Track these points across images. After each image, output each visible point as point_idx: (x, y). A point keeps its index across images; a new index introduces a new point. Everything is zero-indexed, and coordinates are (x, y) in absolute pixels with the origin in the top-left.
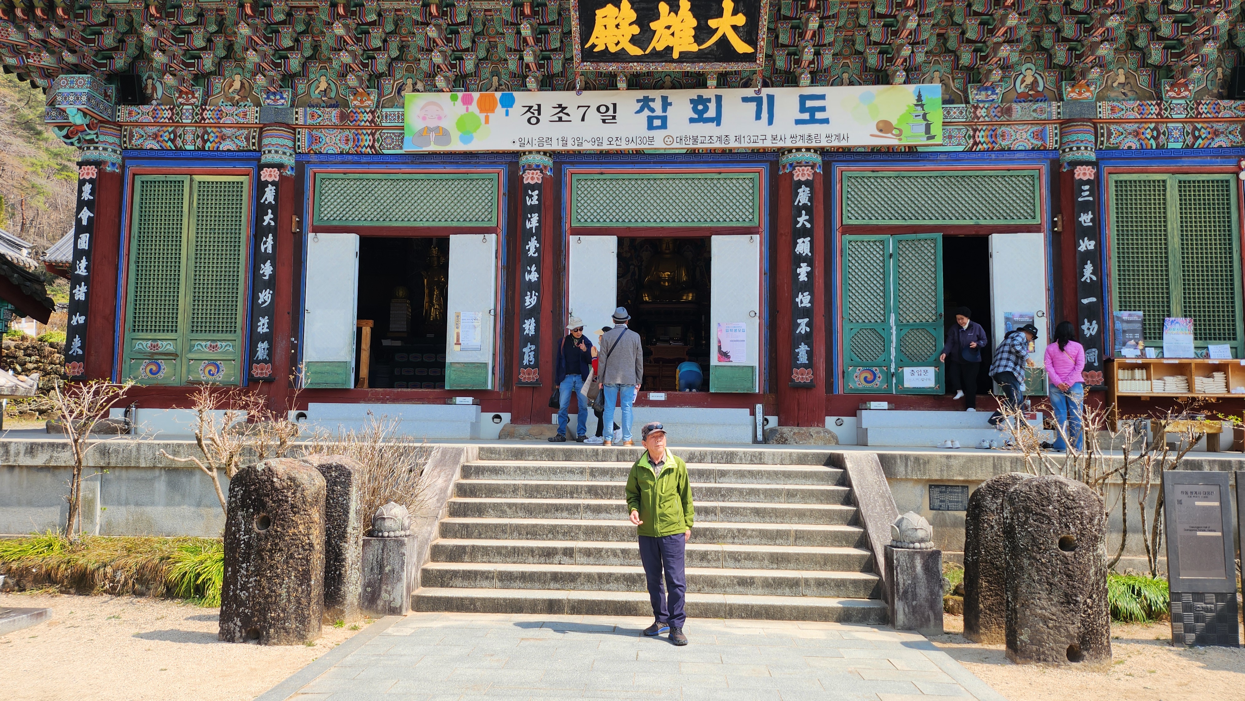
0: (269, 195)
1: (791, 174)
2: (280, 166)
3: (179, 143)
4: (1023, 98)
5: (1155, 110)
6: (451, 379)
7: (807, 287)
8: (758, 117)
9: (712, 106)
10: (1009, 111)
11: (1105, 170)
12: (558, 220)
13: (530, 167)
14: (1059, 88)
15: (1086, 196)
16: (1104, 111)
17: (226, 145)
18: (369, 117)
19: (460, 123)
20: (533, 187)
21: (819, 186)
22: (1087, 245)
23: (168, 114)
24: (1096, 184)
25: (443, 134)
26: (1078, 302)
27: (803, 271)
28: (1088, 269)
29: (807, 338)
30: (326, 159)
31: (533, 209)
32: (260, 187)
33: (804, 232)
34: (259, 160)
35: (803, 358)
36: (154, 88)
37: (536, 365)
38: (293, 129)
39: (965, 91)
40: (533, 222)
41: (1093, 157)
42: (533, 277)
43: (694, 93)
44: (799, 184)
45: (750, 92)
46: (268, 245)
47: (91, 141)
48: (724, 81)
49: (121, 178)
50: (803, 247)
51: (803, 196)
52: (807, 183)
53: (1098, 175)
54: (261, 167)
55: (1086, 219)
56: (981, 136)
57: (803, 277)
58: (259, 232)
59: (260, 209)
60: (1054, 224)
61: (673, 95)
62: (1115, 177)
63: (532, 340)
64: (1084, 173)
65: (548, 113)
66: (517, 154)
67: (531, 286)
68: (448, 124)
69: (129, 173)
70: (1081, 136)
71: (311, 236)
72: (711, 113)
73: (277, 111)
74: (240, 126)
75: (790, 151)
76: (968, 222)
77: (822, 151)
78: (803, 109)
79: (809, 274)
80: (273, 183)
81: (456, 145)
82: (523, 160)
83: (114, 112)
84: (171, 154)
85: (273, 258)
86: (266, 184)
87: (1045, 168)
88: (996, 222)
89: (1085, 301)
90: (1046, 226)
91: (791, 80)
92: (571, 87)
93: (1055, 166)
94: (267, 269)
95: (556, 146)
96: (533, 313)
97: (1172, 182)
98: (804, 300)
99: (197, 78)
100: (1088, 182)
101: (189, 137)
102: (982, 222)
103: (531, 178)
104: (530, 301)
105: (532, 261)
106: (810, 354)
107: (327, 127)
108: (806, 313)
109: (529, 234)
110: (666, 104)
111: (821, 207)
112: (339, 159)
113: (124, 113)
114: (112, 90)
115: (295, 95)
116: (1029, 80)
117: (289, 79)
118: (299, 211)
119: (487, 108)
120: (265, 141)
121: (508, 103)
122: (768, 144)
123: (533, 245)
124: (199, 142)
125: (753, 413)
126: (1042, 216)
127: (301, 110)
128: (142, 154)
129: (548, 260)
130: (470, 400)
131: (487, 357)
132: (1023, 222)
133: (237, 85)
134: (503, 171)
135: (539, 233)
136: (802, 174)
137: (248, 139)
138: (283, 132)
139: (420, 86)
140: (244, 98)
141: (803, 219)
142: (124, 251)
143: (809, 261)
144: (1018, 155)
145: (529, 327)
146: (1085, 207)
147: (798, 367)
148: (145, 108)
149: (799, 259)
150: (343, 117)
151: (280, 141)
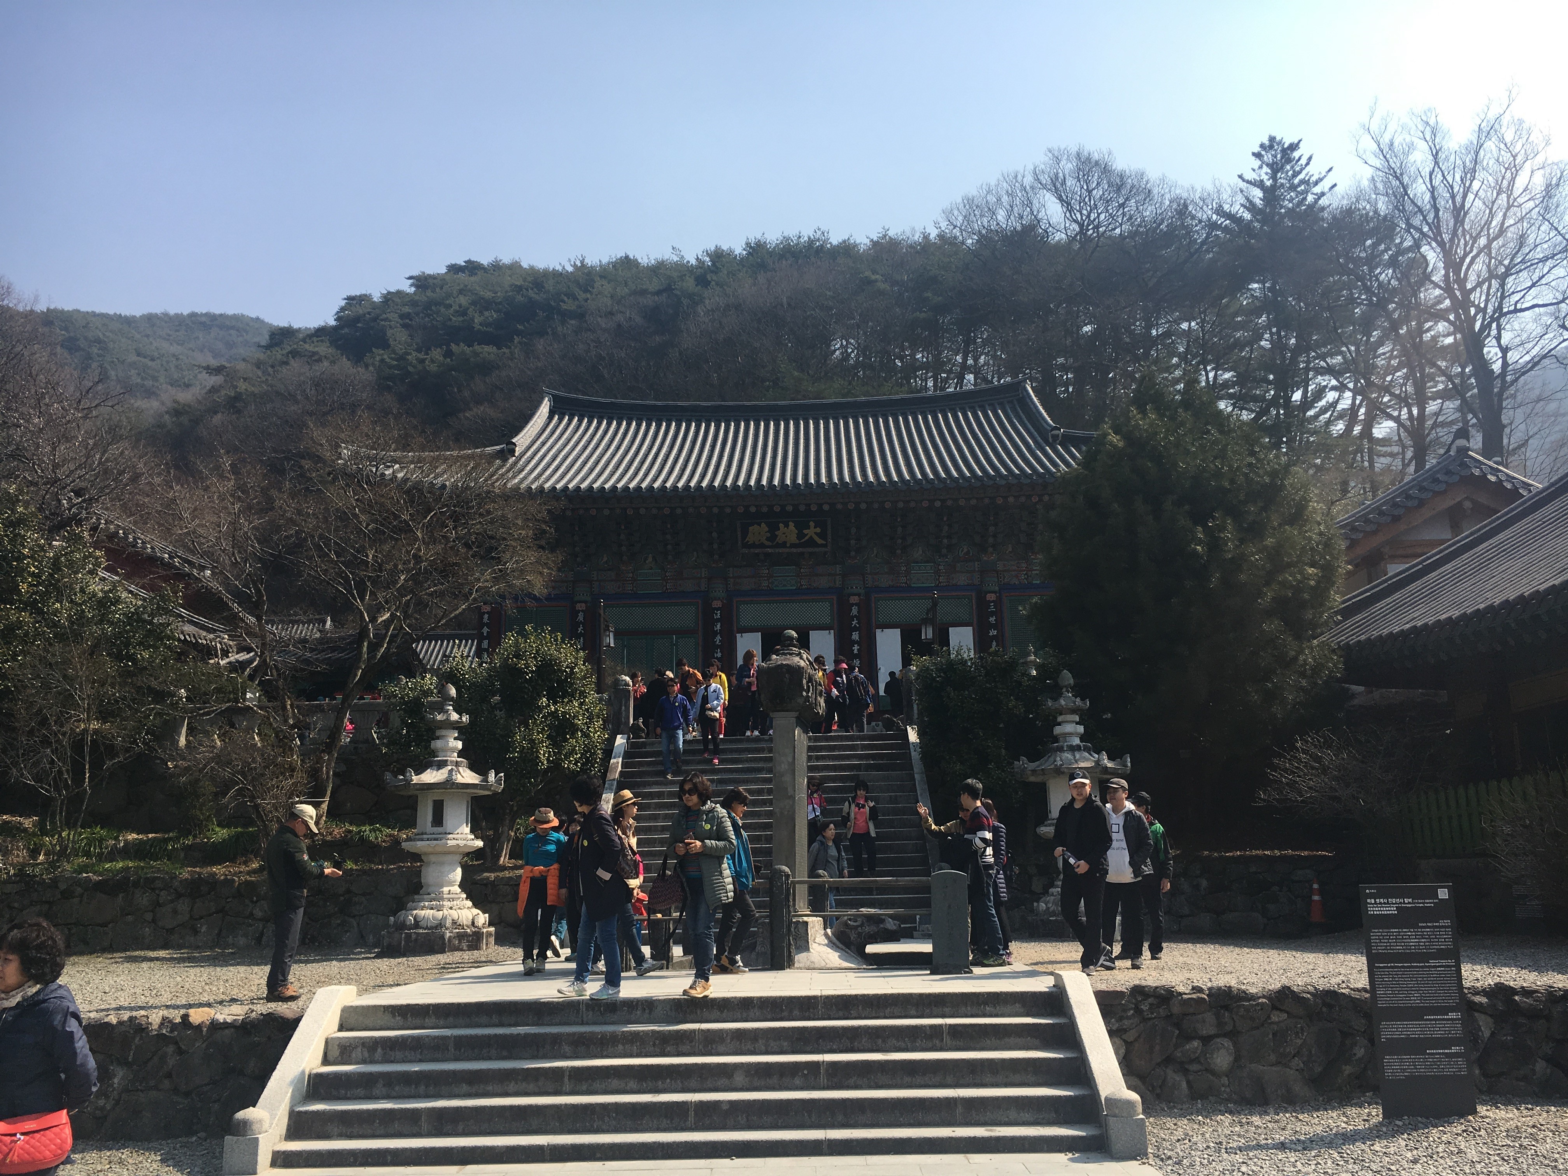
10: (954, 566)
11: (1002, 595)
18: (631, 575)
27: (856, 648)
31: (718, 620)
33: (855, 629)
40: (718, 627)
50: (855, 636)
51: (855, 611)
57: (856, 652)
79: (858, 650)
86: (579, 611)
109: (716, 633)
123: (718, 638)
129: (726, 646)
135: (721, 632)
141: (855, 622)
143: (858, 643)
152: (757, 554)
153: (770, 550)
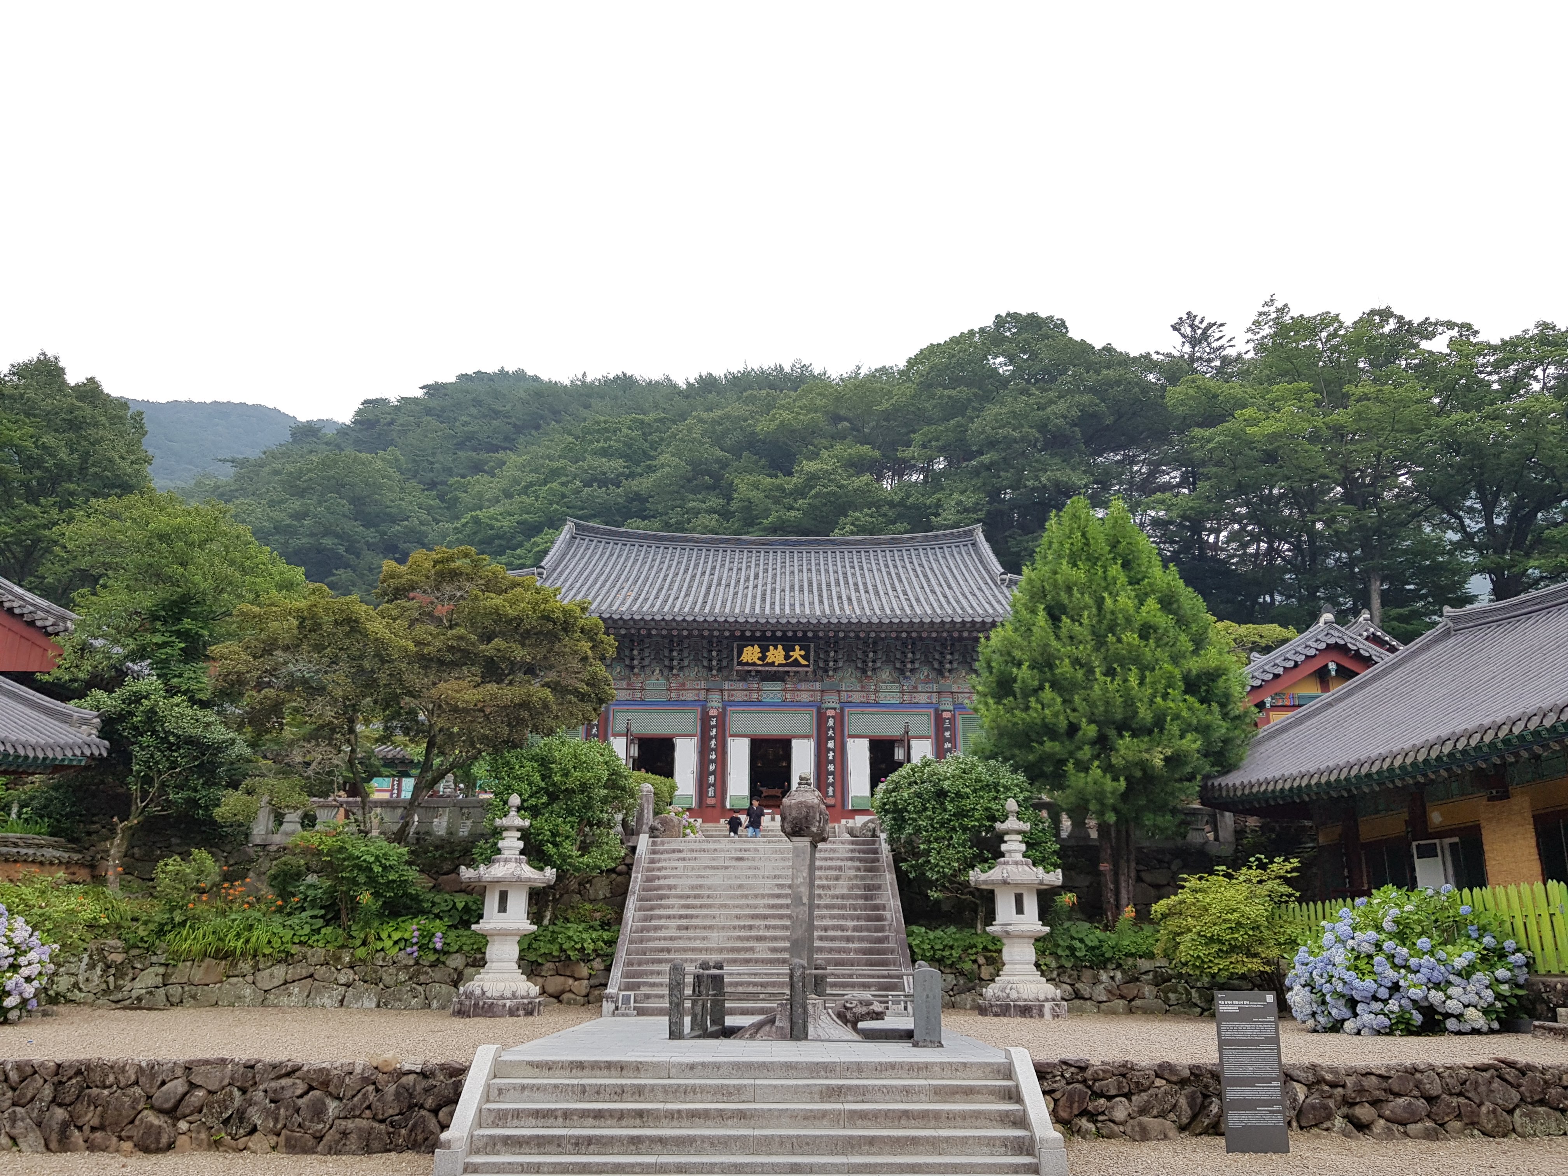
10: (916, 687)
11: (957, 713)
18: (640, 685)
27: (831, 755)
29: (833, 784)
31: (714, 727)
33: (831, 738)
40: (713, 732)
50: (831, 744)
51: (831, 723)
57: (831, 758)
67: (712, 761)
79: (833, 757)
96: (713, 773)
98: (831, 768)
104: (712, 767)
106: (834, 791)
109: (711, 738)
123: (713, 742)
129: (719, 749)
135: (716, 737)
141: (831, 732)
143: (833, 751)
152: (750, 671)
153: (760, 668)
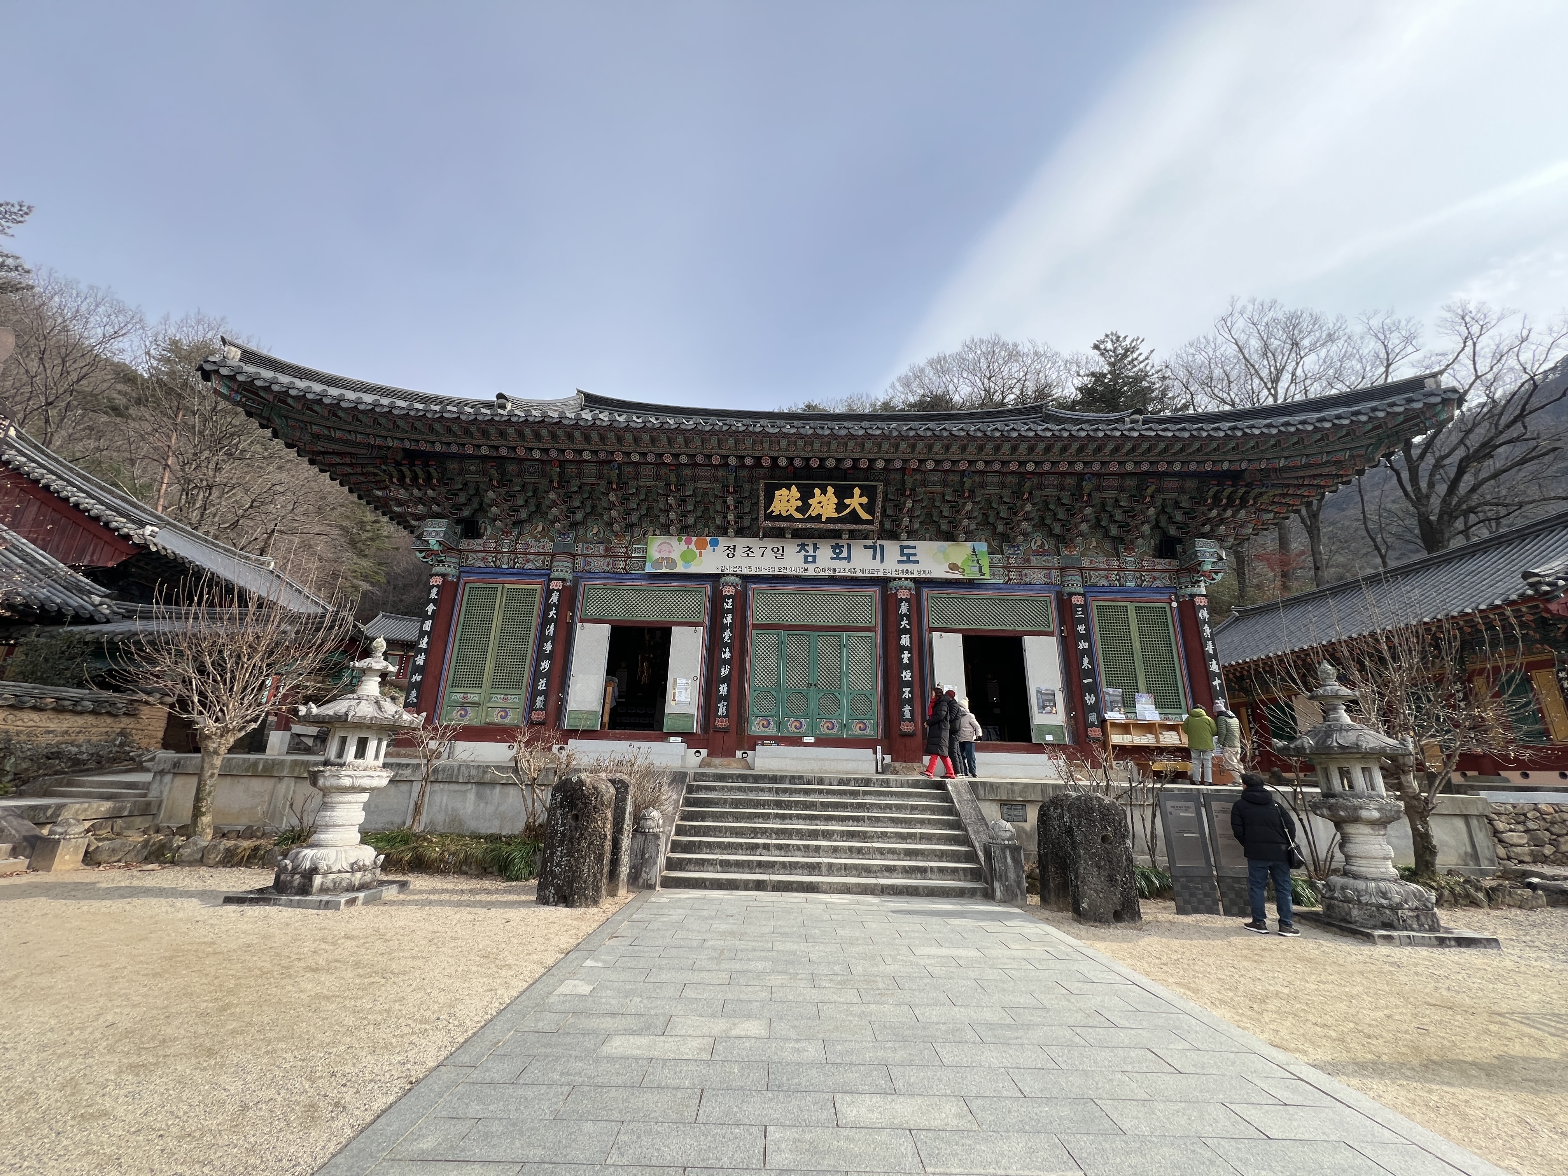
0: (554, 599)
1: (896, 594)
2: (564, 580)
3: (498, 563)
4: (1036, 553)
5: (1116, 563)
6: (668, 724)
7: (909, 667)
8: (874, 558)
9: (845, 550)
12: (744, 618)
13: (727, 584)
14: (1058, 548)
15: (1080, 614)
16: (1085, 563)
17: (529, 566)
19: (683, 556)
20: (729, 597)
21: (914, 602)
22: (1083, 645)
23: (493, 545)
24: (1085, 607)
25: (672, 563)
26: (1081, 682)
28: (1086, 660)
30: (594, 576)
32: (549, 592)
34: (549, 575)
35: (907, 715)
36: (486, 529)
37: (727, 716)
38: (574, 556)
39: (1001, 547)
41: (1081, 590)
42: (727, 655)
43: (834, 542)
44: (901, 600)
45: (869, 543)
46: (550, 630)
47: (442, 561)
48: (853, 535)
49: (457, 584)
52: (906, 600)
53: (1085, 601)
54: (551, 580)
55: (1081, 628)
56: (1012, 575)
58: (545, 622)
59: (548, 607)
60: (1062, 631)
61: (820, 543)
62: (1096, 603)
63: (725, 698)
64: (1077, 600)
65: (740, 550)
66: (718, 577)
68: (675, 555)
69: (462, 582)
70: (1074, 578)
71: (579, 625)
72: (845, 554)
73: (565, 545)
74: (539, 554)
75: (894, 579)
76: (1008, 628)
77: (914, 580)
78: (902, 554)
80: (558, 590)
81: (680, 569)
82: (723, 579)
83: (458, 543)
84: (492, 570)
85: (553, 639)
87: (1053, 596)
88: (1025, 628)
89: (1085, 681)
90: (1057, 633)
91: (893, 536)
92: (755, 535)
93: (1059, 595)
94: (548, 647)
95: (745, 571)
97: (1131, 607)
99: (515, 524)
100: (1080, 606)
101: (505, 560)
102: (1017, 628)
103: (728, 591)
105: (726, 645)
107: (596, 556)
108: (908, 684)
110: (816, 548)
111: (915, 616)
112: (602, 575)
113: (464, 544)
114: (458, 529)
115: (577, 535)
116: (1039, 543)
117: (574, 525)
118: (572, 609)
119: (701, 546)
120: (555, 564)
121: (715, 544)
122: (881, 574)
124: (511, 563)
125: (875, 753)
126: (1054, 625)
127: (580, 545)
128: (473, 569)
130: (679, 739)
131: (693, 710)
132: (1042, 629)
133: (540, 528)
134: (708, 586)
136: (903, 594)
137: (543, 562)
138: (568, 559)
139: (658, 532)
140: (543, 537)
142: (452, 632)
144: (1037, 587)
145: (723, 689)
146: (1080, 621)
147: (905, 721)
148: (479, 541)
149: (903, 648)
150: (607, 549)
151: (565, 564)
